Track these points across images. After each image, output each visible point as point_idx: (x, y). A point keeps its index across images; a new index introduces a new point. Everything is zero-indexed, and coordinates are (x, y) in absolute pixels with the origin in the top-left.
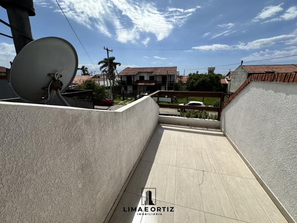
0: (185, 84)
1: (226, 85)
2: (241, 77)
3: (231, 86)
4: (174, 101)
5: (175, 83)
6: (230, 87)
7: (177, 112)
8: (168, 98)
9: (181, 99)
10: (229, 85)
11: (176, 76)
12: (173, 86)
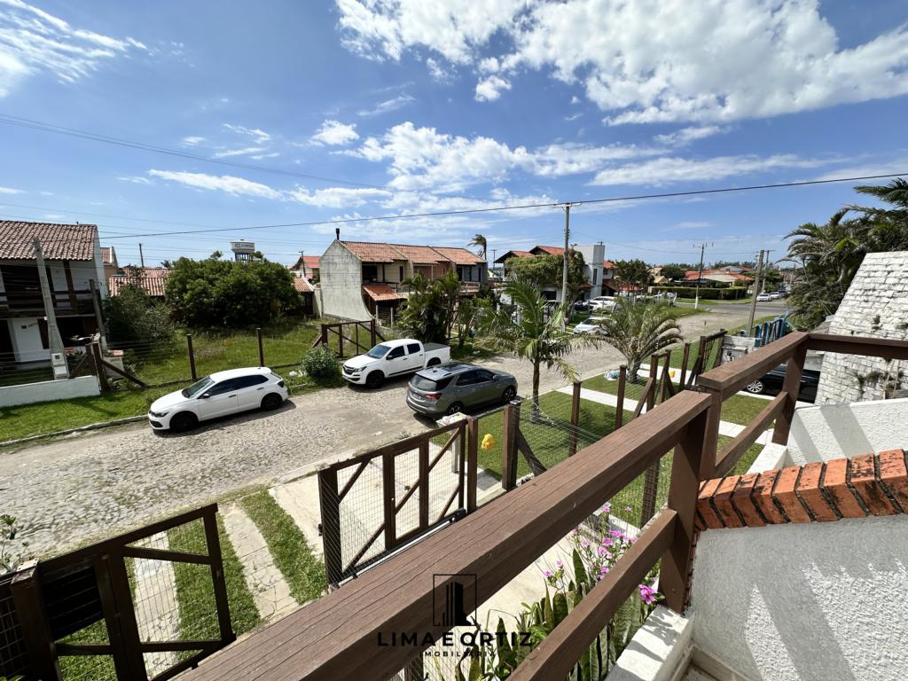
0: (161, 298)
1: (310, 295)
2: (345, 272)
3: (324, 299)
4: (122, 384)
5: (103, 297)
6: (322, 300)
7: (156, 438)
8: (72, 376)
9: (157, 369)
10: (317, 294)
11: (99, 264)
12: (93, 311)
